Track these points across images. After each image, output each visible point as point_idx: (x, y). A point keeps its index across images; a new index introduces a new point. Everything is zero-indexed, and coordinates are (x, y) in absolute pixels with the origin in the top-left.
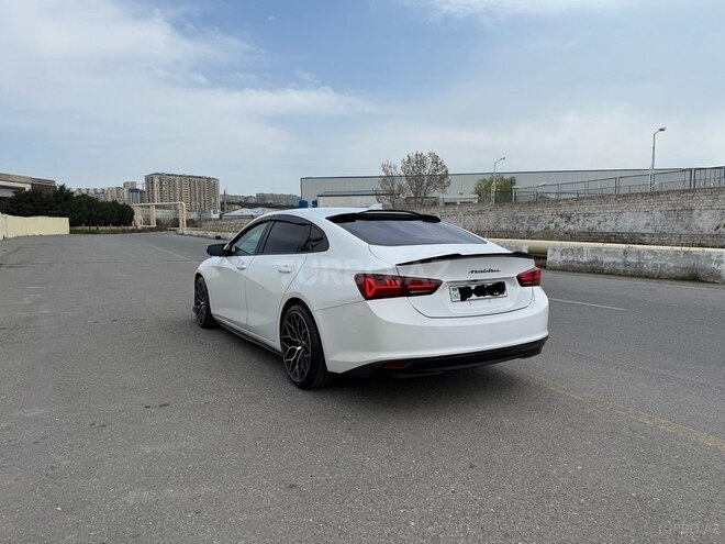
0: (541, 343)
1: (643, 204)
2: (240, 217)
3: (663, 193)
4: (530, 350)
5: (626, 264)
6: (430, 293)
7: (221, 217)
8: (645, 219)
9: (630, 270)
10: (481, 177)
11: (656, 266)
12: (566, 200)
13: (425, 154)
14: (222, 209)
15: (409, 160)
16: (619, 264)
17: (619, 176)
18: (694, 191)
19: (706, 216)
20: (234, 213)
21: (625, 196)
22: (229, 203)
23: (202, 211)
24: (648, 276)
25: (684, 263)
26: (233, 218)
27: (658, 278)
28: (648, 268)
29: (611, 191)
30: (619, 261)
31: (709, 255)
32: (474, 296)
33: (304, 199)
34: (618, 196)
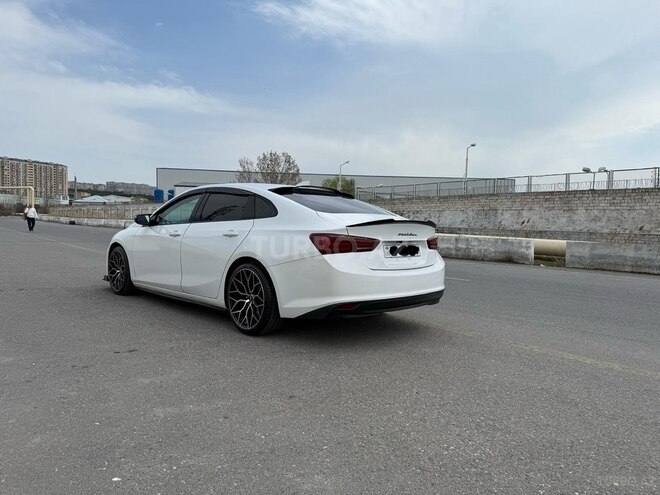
0: (440, 293)
1: (459, 205)
2: (91, 204)
3: (475, 196)
4: (431, 299)
5: (458, 249)
6: (370, 250)
7: (71, 203)
8: (462, 216)
9: (460, 254)
10: (326, 178)
11: (480, 251)
12: (400, 199)
13: (279, 153)
14: (71, 196)
15: (265, 157)
16: (451, 249)
17: (439, 182)
18: (498, 195)
19: (507, 215)
20: (85, 200)
21: (445, 197)
22: (76, 191)
23: (48, 197)
24: (475, 259)
25: (502, 248)
26: (84, 204)
27: (482, 260)
28: (474, 252)
29: (434, 194)
30: (452, 246)
31: (520, 242)
32: (398, 255)
33: (159, 188)
34: (441, 198)
